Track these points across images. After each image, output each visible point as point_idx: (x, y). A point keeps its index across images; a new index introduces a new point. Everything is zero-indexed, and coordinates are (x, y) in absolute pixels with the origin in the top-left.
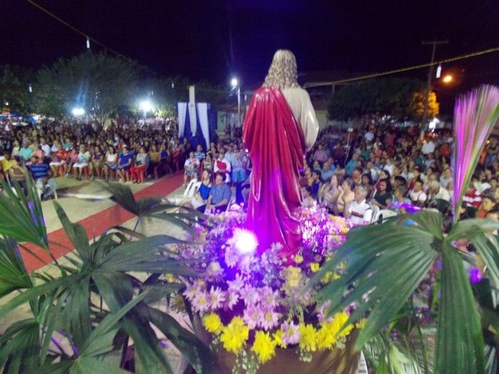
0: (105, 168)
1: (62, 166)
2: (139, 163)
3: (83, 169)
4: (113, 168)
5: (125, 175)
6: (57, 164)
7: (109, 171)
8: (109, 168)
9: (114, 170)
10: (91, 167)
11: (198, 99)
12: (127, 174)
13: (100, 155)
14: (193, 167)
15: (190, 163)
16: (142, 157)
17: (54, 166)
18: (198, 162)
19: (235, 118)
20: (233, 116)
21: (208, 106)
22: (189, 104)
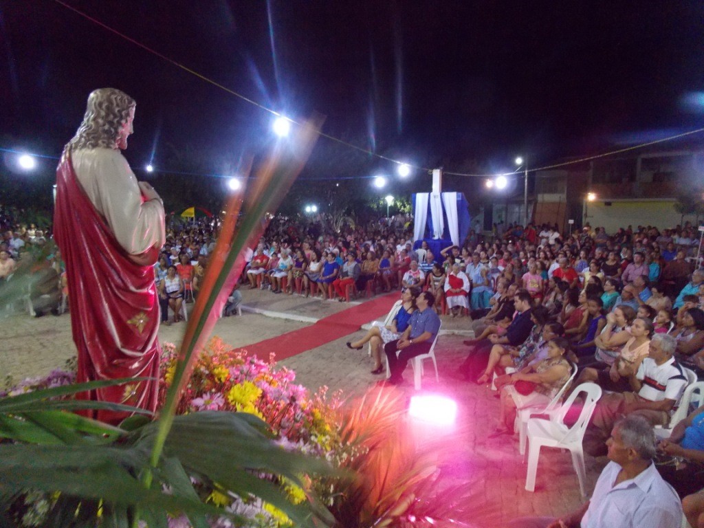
0: (305, 279)
1: (260, 274)
2: (346, 274)
3: (282, 279)
4: (314, 279)
5: (328, 289)
6: (254, 272)
7: (309, 284)
8: (309, 280)
9: (315, 283)
10: (289, 277)
11: (445, 187)
12: (330, 288)
13: (303, 262)
14: (413, 282)
15: (410, 277)
16: (349, 267)
17: (251, 274)
18: (422, 276)
19: (519, 213)
20: (517, 209)
21: (458, 196)
22: (431, 194)
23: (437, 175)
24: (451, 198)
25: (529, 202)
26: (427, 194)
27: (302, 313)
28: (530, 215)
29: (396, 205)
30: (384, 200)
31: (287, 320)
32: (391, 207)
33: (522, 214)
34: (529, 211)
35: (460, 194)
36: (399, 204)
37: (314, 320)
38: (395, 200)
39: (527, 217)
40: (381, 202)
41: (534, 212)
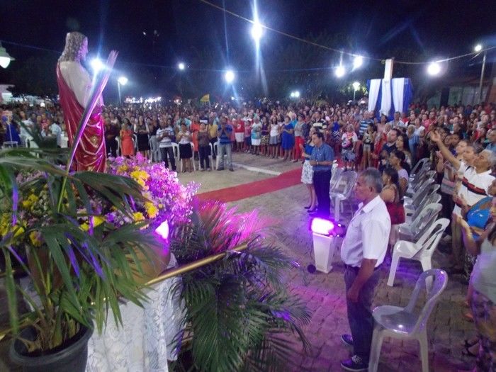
19: (474, 94)
20: (472, 91)
21: (405, 81)
22: (383, 80)
23: (389, 64)
24: (400, 83)
25: (484, 85)
26: (379, 80)
27: (270, 169)
28: (484, 96)
29: (361, 89)
30: (351, 87)
31: (260, 173)
32: (357, 92)
33: (476, 96)
34: (484, 92)
35: (407, 79)
36: (364, 89)
37: (278, 174)
38: (361, 86)
39: (481, 98)
40: (349, 88)
41: (488, 94)
